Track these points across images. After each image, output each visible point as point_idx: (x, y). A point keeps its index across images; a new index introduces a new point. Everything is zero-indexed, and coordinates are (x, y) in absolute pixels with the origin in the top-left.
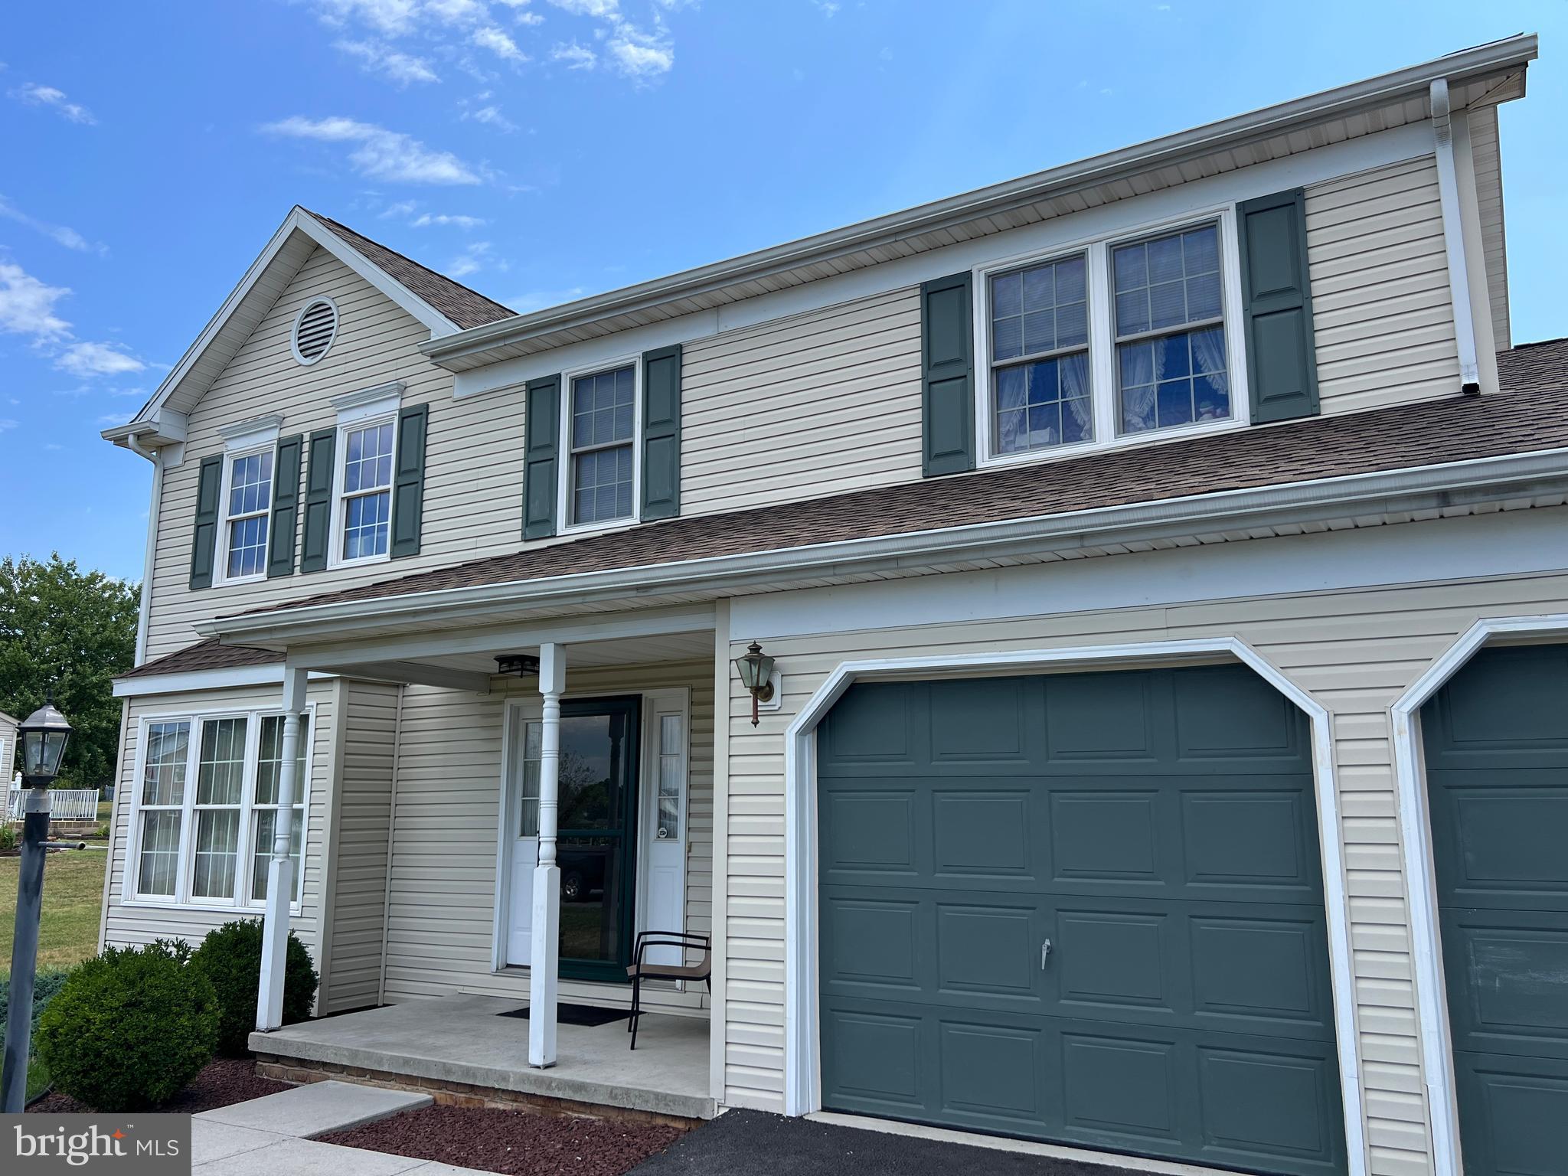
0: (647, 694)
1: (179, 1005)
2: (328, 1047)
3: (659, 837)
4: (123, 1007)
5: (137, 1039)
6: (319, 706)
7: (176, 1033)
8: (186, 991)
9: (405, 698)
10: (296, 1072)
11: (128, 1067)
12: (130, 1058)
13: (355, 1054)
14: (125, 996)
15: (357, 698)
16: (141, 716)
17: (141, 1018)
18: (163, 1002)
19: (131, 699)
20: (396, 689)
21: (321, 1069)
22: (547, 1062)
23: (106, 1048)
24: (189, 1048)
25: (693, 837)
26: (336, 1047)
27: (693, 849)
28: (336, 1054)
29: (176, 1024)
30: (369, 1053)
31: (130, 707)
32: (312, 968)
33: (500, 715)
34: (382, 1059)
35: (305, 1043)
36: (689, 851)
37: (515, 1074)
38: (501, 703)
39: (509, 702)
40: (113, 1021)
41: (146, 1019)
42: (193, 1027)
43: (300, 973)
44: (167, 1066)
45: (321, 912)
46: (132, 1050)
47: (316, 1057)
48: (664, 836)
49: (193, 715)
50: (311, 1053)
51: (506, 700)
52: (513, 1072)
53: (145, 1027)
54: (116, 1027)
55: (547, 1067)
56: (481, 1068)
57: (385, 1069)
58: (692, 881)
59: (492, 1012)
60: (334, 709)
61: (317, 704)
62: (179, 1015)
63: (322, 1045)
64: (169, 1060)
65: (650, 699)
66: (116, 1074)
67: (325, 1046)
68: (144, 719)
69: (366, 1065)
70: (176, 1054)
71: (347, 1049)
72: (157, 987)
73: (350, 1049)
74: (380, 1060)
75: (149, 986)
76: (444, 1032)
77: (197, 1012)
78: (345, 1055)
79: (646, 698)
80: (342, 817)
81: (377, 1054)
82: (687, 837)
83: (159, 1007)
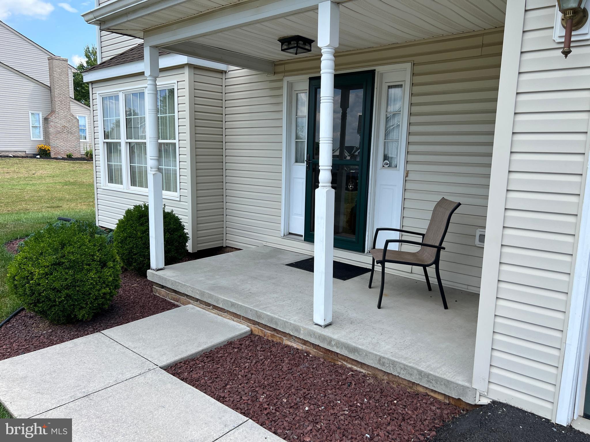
0: (379, 69)
1: (89, 265)
2: (188, 287)
3: (384, 166)
4: (51, 265)
5: (62, 286)
6: (179, 83)
7: (88, 282)
8: (93, 256)
9: (227, 80)
10: (173, 296)
11: (60, 302)
12: (60, 297)
13: (202, 293)
14: (52, 258)
15: (199, 78)
16: (97, 93)
17: (63, 273)
18: (78, 263)
19: (92, 84)
20: (221, 74)
21: (186, 297)
22: (327, 322)
23: (44, 290)
24: (99, 290)
25: (410, 167)
26: (192, 287)
27: (409, 175)
28: (192, 291)
29: (88, 277)
30: (211, 295)
31: (92, 88)
32: (185, 230)
33: (281, 88)
34: (218, 300)
35: (176, 281)
36: (407, 176)
37: (305, 329)
38: (281, 80)
39: (287, 79)
40: (47, 274)
41: (67, 273)
42: (99, 277)
43: (176, 235)
44: (86, 301)
45: (189, 199)
46: (61, 292)
47: (182, 291)
48: (387, 166)
49: (120, 91)
50: (179, 287)
51: (284, 78)
52: (303, 327)
53: (66, 279)
54: (48, 278)
55: (326, 326)
56: (281, 320)
57: (220, 306)
58: (408, 195)
59: (282, 262)
60: (186, 84)
61: (178, 82)
62: (89, 271)
63: (185, 285)
64: (86, 297)
65: (380, 73)
66: (54, 306)
67: (186, 285)
68: (99, 94)
69: (209, 301)
70: (90, 294)
71: (199, 290)
72: (73, 253)
73: (200, 291)
74: (217, 300)
75: (68, 252)
76: (256, 278)
77: (102, 268)
78: (197, 293)
79: (378, 72)
80: (196, 148)
81: (216, 296)
82: (405, 167)
83: (74, 265)
